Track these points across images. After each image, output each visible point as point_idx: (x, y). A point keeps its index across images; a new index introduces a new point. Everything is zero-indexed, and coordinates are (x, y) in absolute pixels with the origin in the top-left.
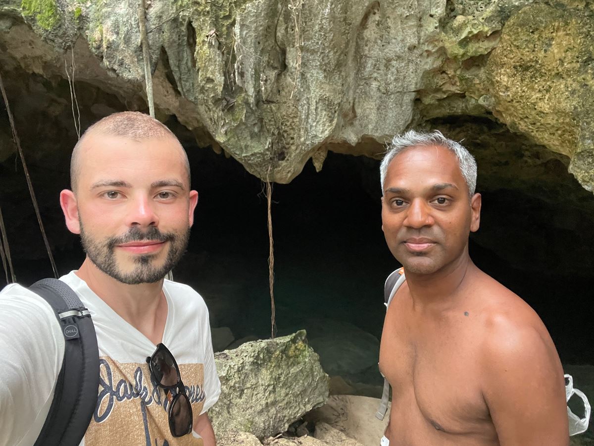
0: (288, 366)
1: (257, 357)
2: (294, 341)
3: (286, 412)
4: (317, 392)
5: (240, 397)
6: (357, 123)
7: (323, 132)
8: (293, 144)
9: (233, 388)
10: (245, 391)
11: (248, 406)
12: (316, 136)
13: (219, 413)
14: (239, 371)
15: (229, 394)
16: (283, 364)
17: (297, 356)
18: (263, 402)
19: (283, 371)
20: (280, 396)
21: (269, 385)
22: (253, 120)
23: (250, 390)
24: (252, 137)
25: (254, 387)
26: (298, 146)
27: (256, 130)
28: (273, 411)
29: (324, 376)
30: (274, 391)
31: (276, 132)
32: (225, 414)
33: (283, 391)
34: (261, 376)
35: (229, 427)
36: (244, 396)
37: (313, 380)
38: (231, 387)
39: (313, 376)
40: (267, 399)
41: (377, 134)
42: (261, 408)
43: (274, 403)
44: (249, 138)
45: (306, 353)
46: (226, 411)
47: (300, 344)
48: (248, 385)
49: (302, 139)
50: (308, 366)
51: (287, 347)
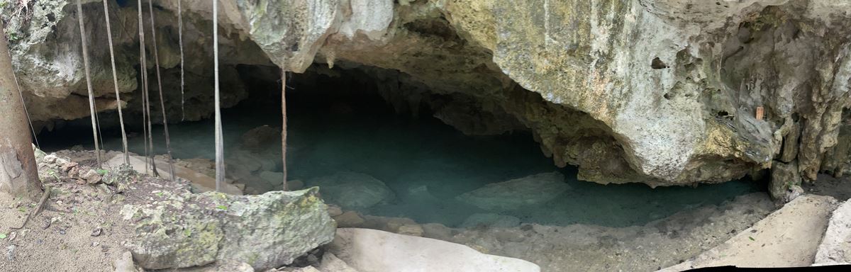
0: (299, 214)
1: (271, 206)
2: (307, 195)
3: (292, 250)
4: (324, 233)
5: (251, 234)
6: (353, 19)
7: (326, 24)
8: (303, 35)
9: (246, 226)
10: (256, 231)
11: (257, 242)
12: (320, 28)
13: (230, 243)
14: (253, 214)
15: (242, 231)
16: (295, 213)
17: (308, 207)
18: (271, 241)
19: (294, 219)
20: (288, 237)
21: (278, 229)
22: (273, 13)
23: (260, 231)
24: (273, 30)
25: (265, 229)
26: (306, 36)
27: (277, 22)
28: (279, 248)
29: (331, 222)
30: (283, 232)
31: (290, 23)
32: (235, 245)
33: (292, 233)
34: (272, 221)
35: (235, 257)
36: (254, 235)
37: (321, 224)
38: (244, 226)
39: (321, 221)
40: (275, 238)
41: (367, 30)
42: (268, 245)
43: (281, 243)
44: (271, 30)
45: (317, 204)
46: (236, 243)
47: (312, 198)
48: (260, 226)
49: (310, 30)
50: (317, 215)
51: (300, 199)
